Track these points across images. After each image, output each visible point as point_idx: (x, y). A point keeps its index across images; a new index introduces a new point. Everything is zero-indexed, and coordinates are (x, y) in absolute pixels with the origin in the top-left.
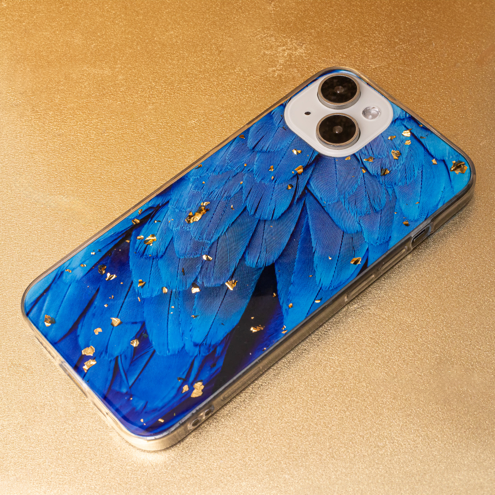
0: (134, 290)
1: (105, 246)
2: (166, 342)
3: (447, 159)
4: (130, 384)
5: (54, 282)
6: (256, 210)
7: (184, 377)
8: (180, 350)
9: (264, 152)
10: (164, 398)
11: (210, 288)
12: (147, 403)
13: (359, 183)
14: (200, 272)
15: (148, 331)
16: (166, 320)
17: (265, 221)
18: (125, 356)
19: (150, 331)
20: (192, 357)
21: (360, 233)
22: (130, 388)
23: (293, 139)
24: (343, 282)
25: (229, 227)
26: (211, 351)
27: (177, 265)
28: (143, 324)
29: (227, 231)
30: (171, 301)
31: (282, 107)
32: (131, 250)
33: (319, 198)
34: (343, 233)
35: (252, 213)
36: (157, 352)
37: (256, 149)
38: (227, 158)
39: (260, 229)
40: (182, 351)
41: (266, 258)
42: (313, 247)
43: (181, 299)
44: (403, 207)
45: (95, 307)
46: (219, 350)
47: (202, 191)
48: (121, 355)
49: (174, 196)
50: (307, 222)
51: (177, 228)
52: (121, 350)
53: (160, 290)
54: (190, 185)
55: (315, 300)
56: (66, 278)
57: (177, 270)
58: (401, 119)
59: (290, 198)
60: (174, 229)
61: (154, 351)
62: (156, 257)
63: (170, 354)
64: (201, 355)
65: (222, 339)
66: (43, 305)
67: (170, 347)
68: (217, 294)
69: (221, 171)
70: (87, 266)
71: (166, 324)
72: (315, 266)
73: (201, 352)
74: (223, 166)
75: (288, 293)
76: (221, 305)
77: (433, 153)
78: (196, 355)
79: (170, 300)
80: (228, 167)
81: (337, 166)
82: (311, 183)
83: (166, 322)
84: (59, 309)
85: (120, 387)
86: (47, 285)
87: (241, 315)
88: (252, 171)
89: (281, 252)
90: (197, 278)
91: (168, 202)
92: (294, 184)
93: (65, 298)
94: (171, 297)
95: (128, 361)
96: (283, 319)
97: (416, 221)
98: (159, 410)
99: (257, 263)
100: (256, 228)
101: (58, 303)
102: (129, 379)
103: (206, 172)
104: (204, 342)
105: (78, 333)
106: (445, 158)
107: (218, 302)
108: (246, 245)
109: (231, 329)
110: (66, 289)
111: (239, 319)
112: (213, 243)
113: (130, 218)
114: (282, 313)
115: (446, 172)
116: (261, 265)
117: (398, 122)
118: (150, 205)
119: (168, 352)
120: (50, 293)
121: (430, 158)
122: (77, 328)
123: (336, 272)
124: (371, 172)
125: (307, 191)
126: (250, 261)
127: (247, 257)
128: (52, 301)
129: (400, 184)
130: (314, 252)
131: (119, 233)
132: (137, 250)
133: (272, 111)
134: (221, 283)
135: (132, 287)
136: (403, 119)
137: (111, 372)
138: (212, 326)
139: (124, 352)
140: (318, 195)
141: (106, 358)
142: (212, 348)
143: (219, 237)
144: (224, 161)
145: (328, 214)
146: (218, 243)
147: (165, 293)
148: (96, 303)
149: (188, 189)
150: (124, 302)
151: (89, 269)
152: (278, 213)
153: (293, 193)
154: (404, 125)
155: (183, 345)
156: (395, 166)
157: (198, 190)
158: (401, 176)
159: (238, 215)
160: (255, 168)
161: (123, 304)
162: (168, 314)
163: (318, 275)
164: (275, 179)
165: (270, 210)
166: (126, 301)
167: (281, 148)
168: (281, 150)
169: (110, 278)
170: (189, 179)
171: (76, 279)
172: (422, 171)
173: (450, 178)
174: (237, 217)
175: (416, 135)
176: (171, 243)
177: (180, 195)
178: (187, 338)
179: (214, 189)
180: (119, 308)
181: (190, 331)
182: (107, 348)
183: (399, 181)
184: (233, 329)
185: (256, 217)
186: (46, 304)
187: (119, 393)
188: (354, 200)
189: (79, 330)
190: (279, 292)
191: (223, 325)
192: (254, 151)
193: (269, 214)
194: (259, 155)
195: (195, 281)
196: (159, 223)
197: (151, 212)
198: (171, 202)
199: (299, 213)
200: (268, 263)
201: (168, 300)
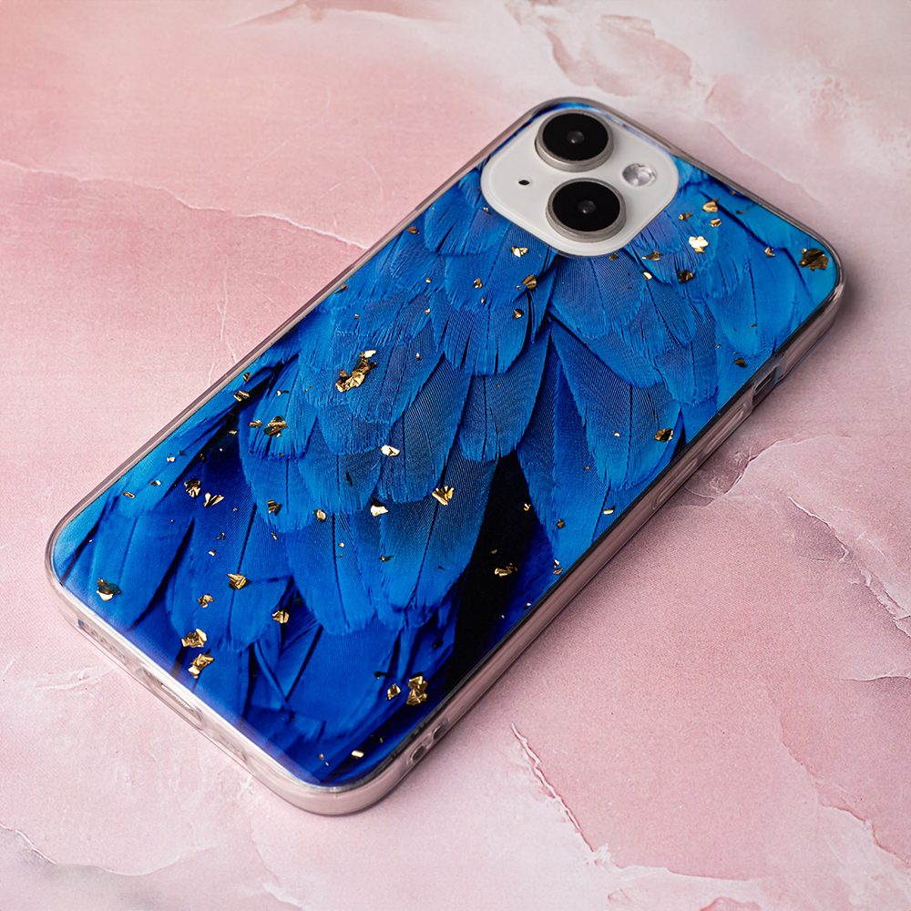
0: (262, 520)
1: (191, 445)
2: (340, 610)
3: (790, 246)
4: (286, 690)
5: (104, 518)
6: (464, 360)
7: (386, 670)
8: (369, 620)
9: (458, 256)
10: (354, 713)
11: (405, 504)
12: (324, 723)
13: (642, 298)
14: (381, 477)
15: (303, 593)
16: (333, 570)
17: (484, 377)
18: (267, 642)
19: (306, 591)
20: (394, 631)
21: (660, 385)
22: (287, 699)
23: (507, 229)
24: (648, 474)
25: (418, 392)
26: (427, 619)
27: (335, 469)
28: (291, 582)
29: (416, 400)
30: (336, 534)
31: (475, 174)
32: (241, 448)
33: (574, 330)
34: (631, 388)
35: (458, 364)
36: (327, 630)
37: (444, 251)
38: (392, 270)
39: (478, 392)
40: (374, 624)
41: (498, 442)
42: (581, 417)
43: (354, 529)
44: (729, 333)
45: (192, 558)
46: (443, 615)
47: (356, 331)
48: (258, 641)
49: (306, 345)
50: (562, 373)
51: (323, 402)
52: (258, 632)
53: (312, 515)
54: (333, 323)
55: (602, 510)
56: (127, 508)
57: (336, 477)
58: (695, 184)
59: (523, 334)
60: (316, 404)
61: (321, 629)
62: (290, 458)
63: (351, 631)
64: (410, 627)
65: (444, 594)
66: (90, 563)
67: (349, 619)
68: (420, 514)
69: (385, 293)
70: (162, 483)
71: (334, 577)
72: (590, 449)
73: (410, 622)
74: (388, 284)
75: (550, 502)
76: (430, 533)
77: (763, 238)
78: (400, 628)
79: (334, 532)
80: (397, 285)
81: (596, 271)
82: (555, 303)
83: (333, 573)
84: (123, 566)
85: (268, 701)
86: (91, 525)
87: (473, 547)
88: (443, 290)
89: (524, 429)
90: (376, 488)
91: (296, 356)
92: (525, 308)
93: (131, 544)
94: (334, 527)
95: (275, 650)
96: (551, 548)
97: (756, 358)
98: (351, 735)
99: (483, 452)
100: (469, 390)
101: (118, 555)
102: (281, 684)
103: (358, 297)
105: (169, 609)
106: (786, 246)
107: (424, 529)
108: (457, 422)
109: (458, 576)
110: (131, 528)
111: (470, 556)
112: (395, 424)
113: (230, 390)
114: (547, 537)
115: (794, 268)
116: (492, 456)
117: (691, 189)
118: (263, 365)
119: (347, 626)
120: (100, 538)
121: (761, 246)
122: (164, 598)
123: (632, 457)
124: (660, 279)
125: (550, 320)
126: (471, 452)
127: (463, 443)
128: (106, 554)
129: (716, 295)
130: (585, 425)
131: (212, 419)
132: (252, 446)
133: (459, 182)
134: (425, 495)
135: (256, 515)
136: (699, 184)
137: (245, 674)
138: (422, 573)
139: (262, 635)
140: (573, 325)
141: (231, 649)
142: (429, 612)
143: (404, 413)
144: (388, 276)
145: (597, 357)
146: (404, 423)
147: (321, 521)
148: (192, 549)
149: (330, 331)
150: (246, 543)
151: (167, 489)
152: (506, 361)
153: (526, 324)
154: (702, 193)
155: (373, 611)
156: (700, 265)
157: (349, 330)
158: (715, 281)
159: (432, 370)
160: (447, 284)
161: (244, 548)
162: (335, 557)
163: (599, 465)
164: (488, 303)
165: (489, 358)
166: (248, 541)
167: (488, 246)
168: (489, 249)
169: (211, 502)
170: (329, 312)
171: (146, 509)
172: (750, 270)
173: (802, 279)
174: (431, 375)
175: (728, 209)
176: (315, 429)
177: (317, 344)
178: (377, 598)
179: (378, 327)
180: (240, 554)
181: (382, 585)
182: (229, 631)
183: (714, 290)
184: (462, 575)
185: (466, 372)
186: (95, 560)
187: (267, 711)
188: (640, 329)
189: (168, 602)
190: (534, 502)
191: (443, 569)
192: (439, 255)
193: (489, 364)
194: (451, 261)
195: (375, 494)
196: (286, 396)
197: (267, 376)
198: (302, 356)
199: (544, 359)
200: (505, 452)
201: (330, 532)
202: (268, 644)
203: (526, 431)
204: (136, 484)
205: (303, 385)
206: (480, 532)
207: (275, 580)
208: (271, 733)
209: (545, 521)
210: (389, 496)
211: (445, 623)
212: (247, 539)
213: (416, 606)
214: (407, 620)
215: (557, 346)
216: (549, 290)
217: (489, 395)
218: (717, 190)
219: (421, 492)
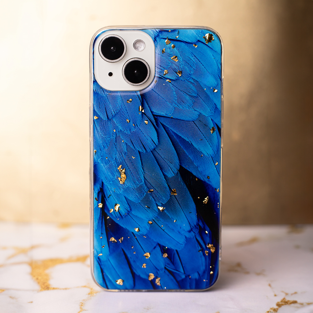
0: (138, 235)
1: (102, 229)
2: (177, 242)
3: (199, 38)
4: (182, 271)
5: (101, 265)
6: (145, 148)
7: (200, 248)
8: (186, 239)
9: (115, 116)
10: (202, 264)
11: (167, 202)
12: (198, 272)
13: (174, 90)
14: (155, 200)
15: (164, 245)
16: (166, 234)
17: (154, 149)
18: (168, 264)
19: (165, 244)
20: (194, 237)
22: (185, 273)
23: (120, 96)
24: (218, 145)
25: (142, 168)
26: (198, 228)
27: (142, 207)
28: (159, 245)
29: (144, 170)
30: (158, 224)
31: (95, 83)
32: (114, 220)
33: (165, 115)
34: (194, 122)
35: (145, 151)
36: (178, 250)
37: (110, 118)
38: (102, 135)
39: (157, 155)
40: (187, 240)
41: (174, 166)
42: (188, 142)
43: (161, 219)
45: (131, 258)
46: (201, 224)
47: (111, 162)
48: (166, 265)
49: (102, 177)
50: (172, 132)
51: (121, 190)
52: (163, 263)
53: (148, 224)
54: (102, 165)
55: (215, 165)
56: (103, 259)
57: (144, 209)
58: (157, 36)
59: (153, 128)
60: (120, 192)
61: (177, 251)
62: (129, 213)
63: (184, 246)
64: (196, 233)
65: (197, 218)
66: (109, 279)
67: (181, 243)
68: (173, 202)
69: (107, 144)
70: (105, 245)
72: (198, 149)
73: (195, 232)
74: (105, 141)
75: (201, 173)
76: (180, 205)
77: (190, 42)
78: (194, 235)
79: (157, 224)
80: (108, 139)
81: (155, 90)
82: (153, 111)
83: (167, 235)
84: (117, 273)
85: (181, 277)
86: (100, 269)
87: (193, 201)
88: (121, 130)
89: (177, 157)
90: (156, 204)
91: (103, 183)
92: (147, 118)
93: (114, 266)
94: (156, 223)
95: (171, 264)
96: (211, 186)
97: (218, 85)
98: (206, 270)
99: (173, 172)
100: (154, 157)
102: (180, 271)
103: (101, 151)
104: (192, 227)
105: (138, 274)
107: (177, 205)
109: (196, 211)
110: (109, 263)
111: (194, 204)
112: (145, 182)
113: (96, 206)
114: (208, 184)
115: (205, 46)
116: (176, 171)
117: (157, 39)
118: (97, 192)
119: (182, 245)
120: (105, 271)
121: (191, 45)
122: (134, 273)
123: (210, 143)
124: (174, 79)
125: (156, 117)
126: (170, 175)
127: (166, 173)
128: (111, 273)
129: (192, 72)
130: (191, 143)
131: (100, 218)
132: (116, 217)
133: (93, 90)
134: (169, 196)
135: (135, 235)
136: (158, 35)
138: (187, 217)
139: (165, 263)
140: (163, 114)
141: (161, 272)
142: (197, 226)
143: (144, 177)
144: (103, 138)
145: (178, 119)
146: (147, 180)
147: (152, 224)
148: (129, 256)
149: (104, 168)
150: (140, 244)
151: (108, 245)
152: (156, 140)
153: (151, 124)
154: (161, 38)
155: (184, 237)
156: (180, 65)
157: (108, 163)
158: (188, 68)
159: (140, 158)
160: (120, 128)
161: (140, 245)
162: (163, 230)
163: (204, 152)
164: (136, 125)
165: (151, 142)
166: (140, 243)
168: (121, 107)
169: (121, 241)
170: (98, 162)
171: (108, 255)
172: (195, 56)
173: (210, 48)
174: (141, 160)
175: (173, 38)
176: (127, 200)
177: (104, 174)
178: (183, 232)
179: (115, 156)
180: (141, 248)
181: (181, 228)
182: (156, 268)
183: (190, 71)
184: (197, 210)
185: (149, 151)
186: (109, 277)
187: (183, 280)
188: (181, 101)
189: (136, 273)
190: (197, 176)
191: (191, 213)
192: (110, 120)
193: (152, 144)
194: (114, 119)
195: (157, 206)
196: (111, 196)
197: (101, 194)
198: (104, 181)
199: (165, 131)
200: (178, 168)
201: (156, 225)
203: (178, 157)
204: (99, 250)
205: (112, 190)
206: (191, 195)
207: (155, 248)
208: (188, 285)
209: (204, 179)
210: (161, 203)
211: (203, 226)
212: (139, 242)
213: (193, 227)
214: (194, 232)
215: (165, 124)
216: (148, 107)
217: (160, 154)
218: (165, 33)
219: (168, 196)
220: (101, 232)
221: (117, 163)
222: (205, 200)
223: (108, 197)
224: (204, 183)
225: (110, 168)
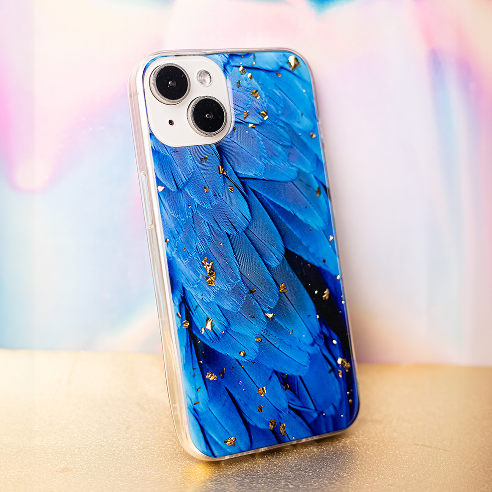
0: (244, 362)
1: (192, 362)
2: (299, 364)
4: (313, 407)
5: (199, 420)
6: (235, 228)
7: (330, 368)
8: (309, 358)
9: (187, 184)
10: (336, 391)
11: (276, 306)
12: (333, 404)
13: (260, 138)
14: (260, 304)
15: (283, 372)
16: (282, 353)
17: (247, 228)
19: (283, 370)
20: (319, 353)
21: (299, 172)
22: (316, 410)
23: (189, 153)
25: (235, 258)
27: (244, 318)
28: (276, 372)
29: (238, 262)
31: (153, 137)
32: (208, 344)
33: (254, 176)
34: (293, 183)
35: (235, 232)
36: (302, 375)
37: (180, 187)
38: (173, 215)
39: (252, 237)
40: (312, 358)
41: (277, 250)
42: (290, 212)
43: (272, 332)
45: (240, 400)
46: (325, 331)
47: (191, 255)
48: (289, 402)
49: (182, 280)
50: (267, 199)
51: (212, 296)
52: (285, 400)
53: (256, 343)
54: (179, 260)
55: (329, 241)
56: (201, 408)
57: (247, 320)
58: (227, 64)
59: (241, 196)
60: (211, 300)
61: (300, 377)
62: (227, 329)
63: (308, 367)
64: (321, 346)
65: (319, 324)
66: (214, 440)
67: (304, 364)
68: (284, 304)
69: (182, 228)
70: (201, 386)
71: (285, 355)
72: (304, 221)
74: (178, 223)
75: (313, 255)
76: (294, 307)
77: (270, 69)
78: (319, 349)
79: (268, 340)
80: (182, 220)
81: (235, 141)
82: (238, 171)
83: (283, 355)
84: (224, 428)
85: (312, 417)
86: (198, 427)
88: (198, 205)
89: (279, 235)
90: (262, 310)
91: (184, 288)
92: (230, 184)
93: (218, 419)
94: (266, 339)
95: (296, 399)
97: (315, 128)
99: (277, 259)
100: (249, 239)
101: (219, 426)
102: (310, 407)
104: (314, 337)
105: (254, 425)
106: (280, 66)
107: (290, 308)
108: (258, 256)
110: (211, 413)
111: (312, 302)
112: (242, 279)
113: (179, 326)
114: (324, 270)
115: (291, 74)
116: (281, 258)
117: (228, 68)
118: (177, 304)
119: (306, 367)
120: (207, 428)
121: (273, 74)
122: (248, 423)
123: (318, 211)
124: (258, 123)
125: (244, 180)
126: (274, 263)
127: (268, 262)
128: (215, 431)
129: (280, 112)
130: (294, 214)
131: (187, 344)
132: (211, 339)
134: (278, 295)
135: (240, 362)
136: (228, 62)
138: (306, 324)
139: (288, 399)
140: (251, 174)
141: (285, 414)
142: (321, 334)
143: (240, 271)
144: (175, 219)
145: (271, 180)
146: (244, 276)
147: (261, 341)
148: (236, 397)
149: (182, 264)
150: (249, 376)
151: (205, 386)
152: (248, 214)
153: (238, 191)
154: (233, 66)
155: (307, 354)
156: (263, 103)
157: (188, 257)
158: (274, 106)
159: (230, 244)
160: (196, 200)
161: (250, 378)
162: (278, 349)
163: (312, 225)
164: (217, 194)
165: (241, 218)
166: (249, 374)
167: (192, 168)
168: (194, 169)
169: (223, 375)
170: (173, 257)
171: (207, 401)
172: (279, 89)
173: (297, 76)
174: (232, 246)
175: (248, 66)
176: (221, 309)
177: (184, 275)
178: (304, 348)
179: (195, 245)
180: (252, 382)
181: (300, 341)
182: (278, 410)
183: (277, 110)
185: (240, 232)
186: (213, 435)
187: (316, 420)
189: (251, 423)
190: (309, 261)
191: (310, 316)
192: (181, 190)
193: (244, 221)
194: (187, 188)
195: (264, 312)
196: (199, 308)
197: (184, 307)
198: (185, 286)
199: (257, 200)
200: (283, 251)
201: (267, 342)
202: (292, 400)
203: (281, 236)
204: (193, 397)
205: (199, 297)
207: (271, 377)
208: (324, 427)
209: (318, 264)
210: (269, 308)
211: (328, 333)
212: (247, 374)
213: (316, 337)
214: (319, 345)
215: (255, 189)
216: (230, 167)
217: (256, 234)
218: (237, 59)
219: (276, 296)
220: (193, 367)
221: (199, 255)
222: (324, 294)
223: (195, 310)
224: (319, 269)
225: (191, 264)
